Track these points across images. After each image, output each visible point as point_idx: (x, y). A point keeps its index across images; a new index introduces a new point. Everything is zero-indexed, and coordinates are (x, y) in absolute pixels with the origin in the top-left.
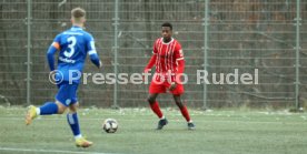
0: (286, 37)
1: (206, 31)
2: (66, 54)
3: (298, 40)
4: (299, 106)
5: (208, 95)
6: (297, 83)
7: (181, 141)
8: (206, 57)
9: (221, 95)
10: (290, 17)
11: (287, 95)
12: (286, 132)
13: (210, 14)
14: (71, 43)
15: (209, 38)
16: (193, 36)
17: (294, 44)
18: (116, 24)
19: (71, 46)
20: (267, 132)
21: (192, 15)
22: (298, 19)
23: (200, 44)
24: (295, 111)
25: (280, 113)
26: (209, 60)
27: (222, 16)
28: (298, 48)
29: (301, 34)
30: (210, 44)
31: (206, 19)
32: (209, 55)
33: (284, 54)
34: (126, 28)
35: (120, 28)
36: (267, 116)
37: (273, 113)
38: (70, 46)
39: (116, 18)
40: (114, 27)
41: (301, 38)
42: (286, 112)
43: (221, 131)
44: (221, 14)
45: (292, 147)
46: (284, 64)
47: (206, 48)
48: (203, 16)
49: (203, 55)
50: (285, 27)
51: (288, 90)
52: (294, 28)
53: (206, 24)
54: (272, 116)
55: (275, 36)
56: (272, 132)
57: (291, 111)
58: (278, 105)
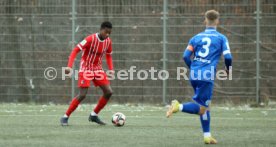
0: (246, 30)
1: (165, 26)
2: (200, 54)
3: (258, 34)
4: (260, 102)
5: (168, 90)
6: (258, 77)
7: (140, 137)
8: (165, 52)
9: (181, 90)
10: (250, 10)
11: (248, 90)
12: (246, 128)
13: (169, 8)
14: (206, 43)
15: (168, 32)
16: (152, 30)
17: (255, 39)
18: (73, 18)
19: (206, 47)
20: (227, 128)
21: (151, 9)
22: (258, 12)
23: (159, 39)
24: (256, 106)
25: (241, 108)
26: (168, 54)
27: (181, 10)
28: (258, 42)
29: (261, 28)
30: (170, 38)
31: (165, 12)
32: (168, 49)
33: (244, 48)
34: (84, 23)
35: (77, 22)
36: (227, 111)
37: (233, 109)
38: (204, 47)
39: (74, 13)
40: (71, 22)
41: (261, 32)
42: (247, 107)
43: (181, 127)
44: (180, 8)
45: (253, 142)
46: (244, 59)
47: (164, 42)
48: (161, 9)
49: (161, 49)
50: (245, 21)
51: (249, 85)
52: (254, 22)
53: (164, 18)
54: (232, 112)
55: (235, 29)
56: (232, 127)
57: (252, 106)
58: (239, 100)
